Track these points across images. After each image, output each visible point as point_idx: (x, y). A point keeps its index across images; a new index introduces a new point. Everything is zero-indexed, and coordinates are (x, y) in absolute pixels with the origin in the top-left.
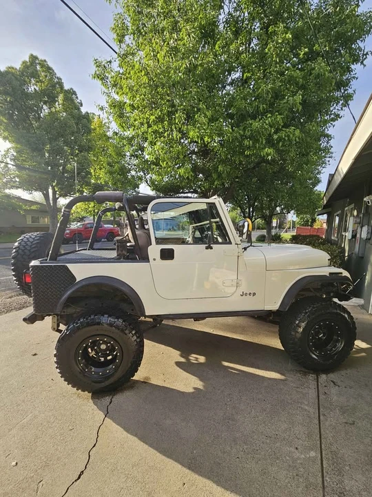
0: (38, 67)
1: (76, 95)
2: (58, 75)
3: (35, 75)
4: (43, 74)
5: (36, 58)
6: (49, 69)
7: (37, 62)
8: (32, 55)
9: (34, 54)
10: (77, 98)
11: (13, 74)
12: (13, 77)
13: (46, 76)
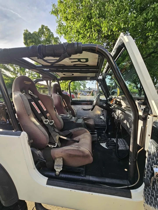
0: (44, 30)
1: (59, 39)
2: (52, 32)
3: (43, 33)
4: (46, 32)
5: (44, 26)
6: (49, 30)
7: (44, 27)
8: (42, 25)
9: (43, 25)
10: (59, 40)
11: (35, 34)
12: (35, 35)
13: (48, 33)
